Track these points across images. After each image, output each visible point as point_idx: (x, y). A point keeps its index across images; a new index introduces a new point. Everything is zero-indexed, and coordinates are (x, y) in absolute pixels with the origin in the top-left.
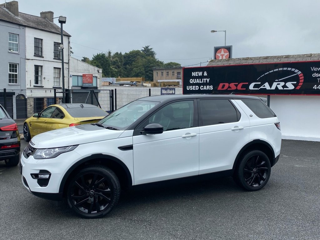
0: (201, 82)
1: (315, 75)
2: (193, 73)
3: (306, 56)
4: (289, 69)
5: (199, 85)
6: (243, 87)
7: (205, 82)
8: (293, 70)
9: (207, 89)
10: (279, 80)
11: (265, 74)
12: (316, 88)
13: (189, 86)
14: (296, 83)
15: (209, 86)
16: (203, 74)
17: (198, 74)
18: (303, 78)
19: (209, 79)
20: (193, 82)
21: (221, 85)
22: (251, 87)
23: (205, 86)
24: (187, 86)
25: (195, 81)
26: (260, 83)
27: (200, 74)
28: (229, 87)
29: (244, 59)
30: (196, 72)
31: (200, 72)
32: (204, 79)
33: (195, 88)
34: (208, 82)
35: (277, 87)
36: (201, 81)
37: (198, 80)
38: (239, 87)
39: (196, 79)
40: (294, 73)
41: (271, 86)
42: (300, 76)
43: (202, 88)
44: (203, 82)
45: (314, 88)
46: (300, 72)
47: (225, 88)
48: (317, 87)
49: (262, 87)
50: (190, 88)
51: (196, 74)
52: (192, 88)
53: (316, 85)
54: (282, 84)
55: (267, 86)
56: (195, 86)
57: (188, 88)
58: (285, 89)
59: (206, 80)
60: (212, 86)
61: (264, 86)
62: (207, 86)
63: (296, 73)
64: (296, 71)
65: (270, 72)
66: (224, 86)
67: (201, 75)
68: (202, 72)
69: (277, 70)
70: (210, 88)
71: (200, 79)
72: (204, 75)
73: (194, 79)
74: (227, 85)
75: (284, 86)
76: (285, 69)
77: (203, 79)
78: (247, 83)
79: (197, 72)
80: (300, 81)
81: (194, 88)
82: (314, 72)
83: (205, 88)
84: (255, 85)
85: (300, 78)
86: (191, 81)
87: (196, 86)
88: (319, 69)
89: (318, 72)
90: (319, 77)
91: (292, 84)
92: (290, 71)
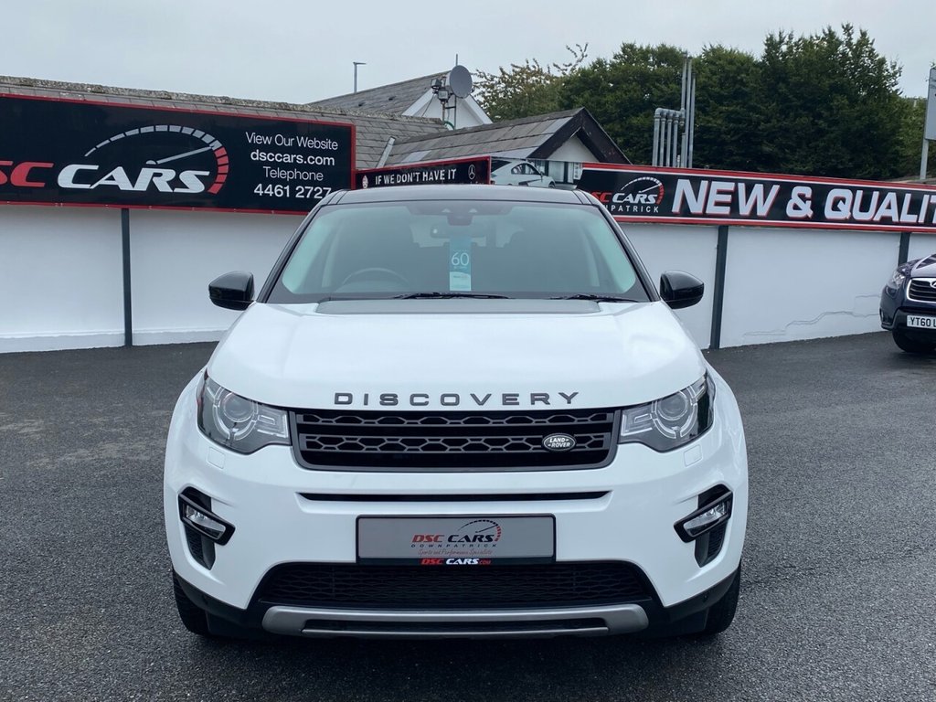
1: (258, 156)
8: (198, 134)
10: (159, 162)
11: (112, 139)
12: (261, 192)
14: (207, 173)
18: (226, 160)
22: (66, 178)
26: (96, 167)
35: (152, 184)
38: (19, 177)
40: (199, 143)
41: (133, 179)
42: (218, 154)
45: (255, 191)
46: (217, 144)
48: (263, 190)
49: (103, 181)
53: (260, 185)
54: (169, 174)
55: (120, 178)
58: (177, 190)
61: (112, 178)
63: (207, 145)
64: (208, 139)
65: (128, 133)
69: (150, 129)
75: (175, 183)
76: (175, 129)
78: (50, 165)
80: (221, 170)
82: (254, 147)
84: (79, 172)
85: (220, 161)
88: (268, 140)
89: (264, 148)
90: (267, 163)
91: (197, 176)
92: (191, 137)
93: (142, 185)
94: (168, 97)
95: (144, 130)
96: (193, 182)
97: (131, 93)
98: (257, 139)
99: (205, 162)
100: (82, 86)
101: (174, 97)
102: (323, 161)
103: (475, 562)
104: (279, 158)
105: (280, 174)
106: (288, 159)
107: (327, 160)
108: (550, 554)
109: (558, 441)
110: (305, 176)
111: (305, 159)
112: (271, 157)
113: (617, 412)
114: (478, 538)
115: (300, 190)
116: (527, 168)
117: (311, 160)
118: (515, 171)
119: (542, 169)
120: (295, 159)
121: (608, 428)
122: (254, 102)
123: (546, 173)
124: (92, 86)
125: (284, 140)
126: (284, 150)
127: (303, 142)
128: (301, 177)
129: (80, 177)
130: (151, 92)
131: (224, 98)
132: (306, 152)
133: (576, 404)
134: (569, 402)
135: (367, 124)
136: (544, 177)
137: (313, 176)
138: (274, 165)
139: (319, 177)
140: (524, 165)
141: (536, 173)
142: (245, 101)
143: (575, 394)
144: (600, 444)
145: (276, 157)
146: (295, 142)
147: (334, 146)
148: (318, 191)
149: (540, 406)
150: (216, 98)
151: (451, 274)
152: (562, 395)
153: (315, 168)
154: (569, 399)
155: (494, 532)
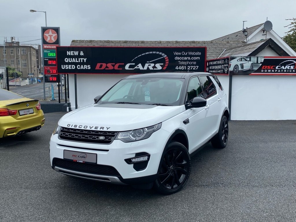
0: (78, 62)
1: (177, 58)
2: (68, 52)
3: (157, 42)
4: (158, 53)
5: (76, 64)
6: (119, 67)
7: (82, 62)
8: (161, 53)
9: (85, 68)
10: (150, 62)
11: (138, 56)
12: (177, 69)
13: (64, 66)
14: (162, 64)
15: (86, 66)
16: (79, 53)
17: (74, 54)
18: (168, 60)
19: (86, 59)
20: (68, 61)
21: (99, 65)
22: (127, 67)
23: (82, 66)
24: (62, 66)
25: (70, 61)
26: (134, 64)
27: (76, 53)
28: (107, 67)
29: (105, 42)
30: (71, 52)
31: (76, 52)
32: (81, 59)
33: (72, 67)
34: (85, 62)
35: (148, 68)
36: (78, 60)
37: (74, 59)
38: (116, 67)
39: (71, 59)
40: (161, 56)
41: (143, 67)
42: (166, 59)
43: (79, 67)
44: (79, 62)
45: (176, 68)
46: (166, 56)
47: (103, 68)
48: (178, 68)
49: (136, 68)
50: (65, 67)
51: (72, 53)
52: (68, 67)
53: (177, 66)
54: (153, 65)
55: (140, 66)
56: (71, 66)
57: (63, 67)
58: (154, 69)
59: (83, 60)
60: (90, 66)
61: (138, 67)
62: (85, 66)
63: (163, 56)
64: (163, 54)
65: (142, 55)
66: (101, 66)
67: (77, 55)
68: (78, 52)
69: (148, 53)
70: (87, 67)
71: (76, 59)
72: (81, 54)
73: (69, 59)
74: (104, 65)
75: (154, 67)
76: (154, 52)
77: (79, 59)
78: (123, 64)
79: (73, 52)
80: (166, 63)
81: (69, 67)
82: (176, 56)
83: (82, 67)
84: (130, 65)
85: (166, 61)
86: (66, 60)
87: (73, 66)
88: (180, 54)
89: (179, 56)
90: (179, 60)
91: (160, 65)
92: (159, 54)
93: (145, 68)
94: (160, 42)
95: (146, 53)
96: (159, 66)
97: (151, 42)
98: (177, 54)
99: (162, 61)
100: (139, 41)
101: (162, 42)
102: (196, 58)
103: (82, 162)
104: (183, 58)
105: (183, 63)
106: (186, 58)
107: (197, 58)
108: (95, 162)
109: (102, 138)
110: (191, 63)
111: (191, 58)
112: (181, 58)
113: (118, 133)
114: (83, 157)
115: (189, 67)
116: (243, 59)
117: (193, 58)
118: (239, 60)
119: (248, 59)
120: (188, 58)
121: (114, 136)
122: (184, 42)
123: (250, 60)
124: (141, 41)
125: (184, 53)
126: (184, 56)
127: (190, 53)
128: (189, 63)
129: (130, 67)
130: (156, 41)
131: (176, 41)
132: (191, 56)
133: (109, 130)
134: (107, 129)
135: (218, 45)
136: (249, 62)
137: (193, 63)
138: (182, 61)
139: (195, 63)
140: (242, 58)
141: (246, 60)
142: (182, 41)
143: (109, 128)
144: (110, 139)
145: (182, 58)
146: (188, 54)
147: (200, 54)
148: (194, 67)
149: (101, 130)
150: (174, 41)
151: (145, 97)
152: (107, 128)
153: (194, 61)
154: (108, 129)
155: (85, 156)
